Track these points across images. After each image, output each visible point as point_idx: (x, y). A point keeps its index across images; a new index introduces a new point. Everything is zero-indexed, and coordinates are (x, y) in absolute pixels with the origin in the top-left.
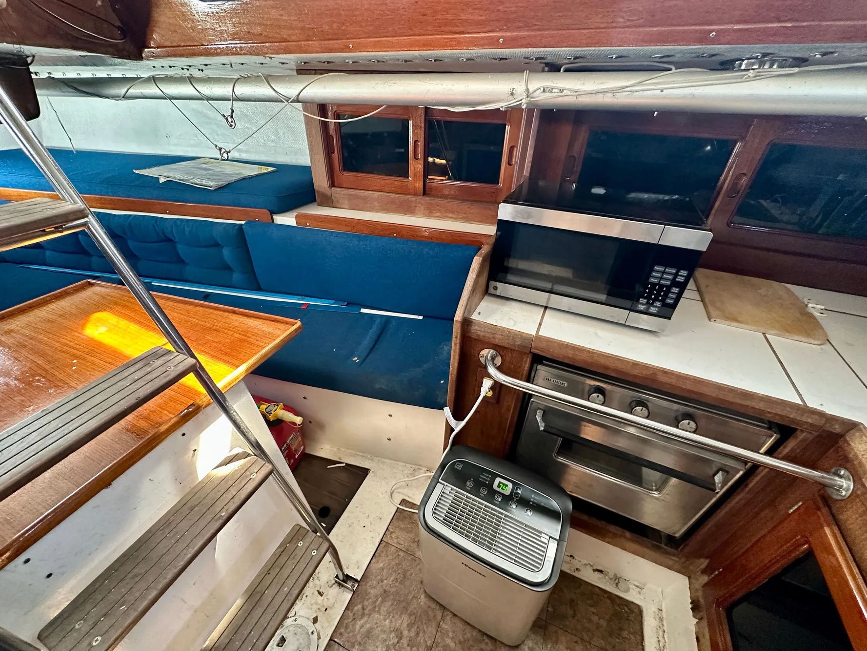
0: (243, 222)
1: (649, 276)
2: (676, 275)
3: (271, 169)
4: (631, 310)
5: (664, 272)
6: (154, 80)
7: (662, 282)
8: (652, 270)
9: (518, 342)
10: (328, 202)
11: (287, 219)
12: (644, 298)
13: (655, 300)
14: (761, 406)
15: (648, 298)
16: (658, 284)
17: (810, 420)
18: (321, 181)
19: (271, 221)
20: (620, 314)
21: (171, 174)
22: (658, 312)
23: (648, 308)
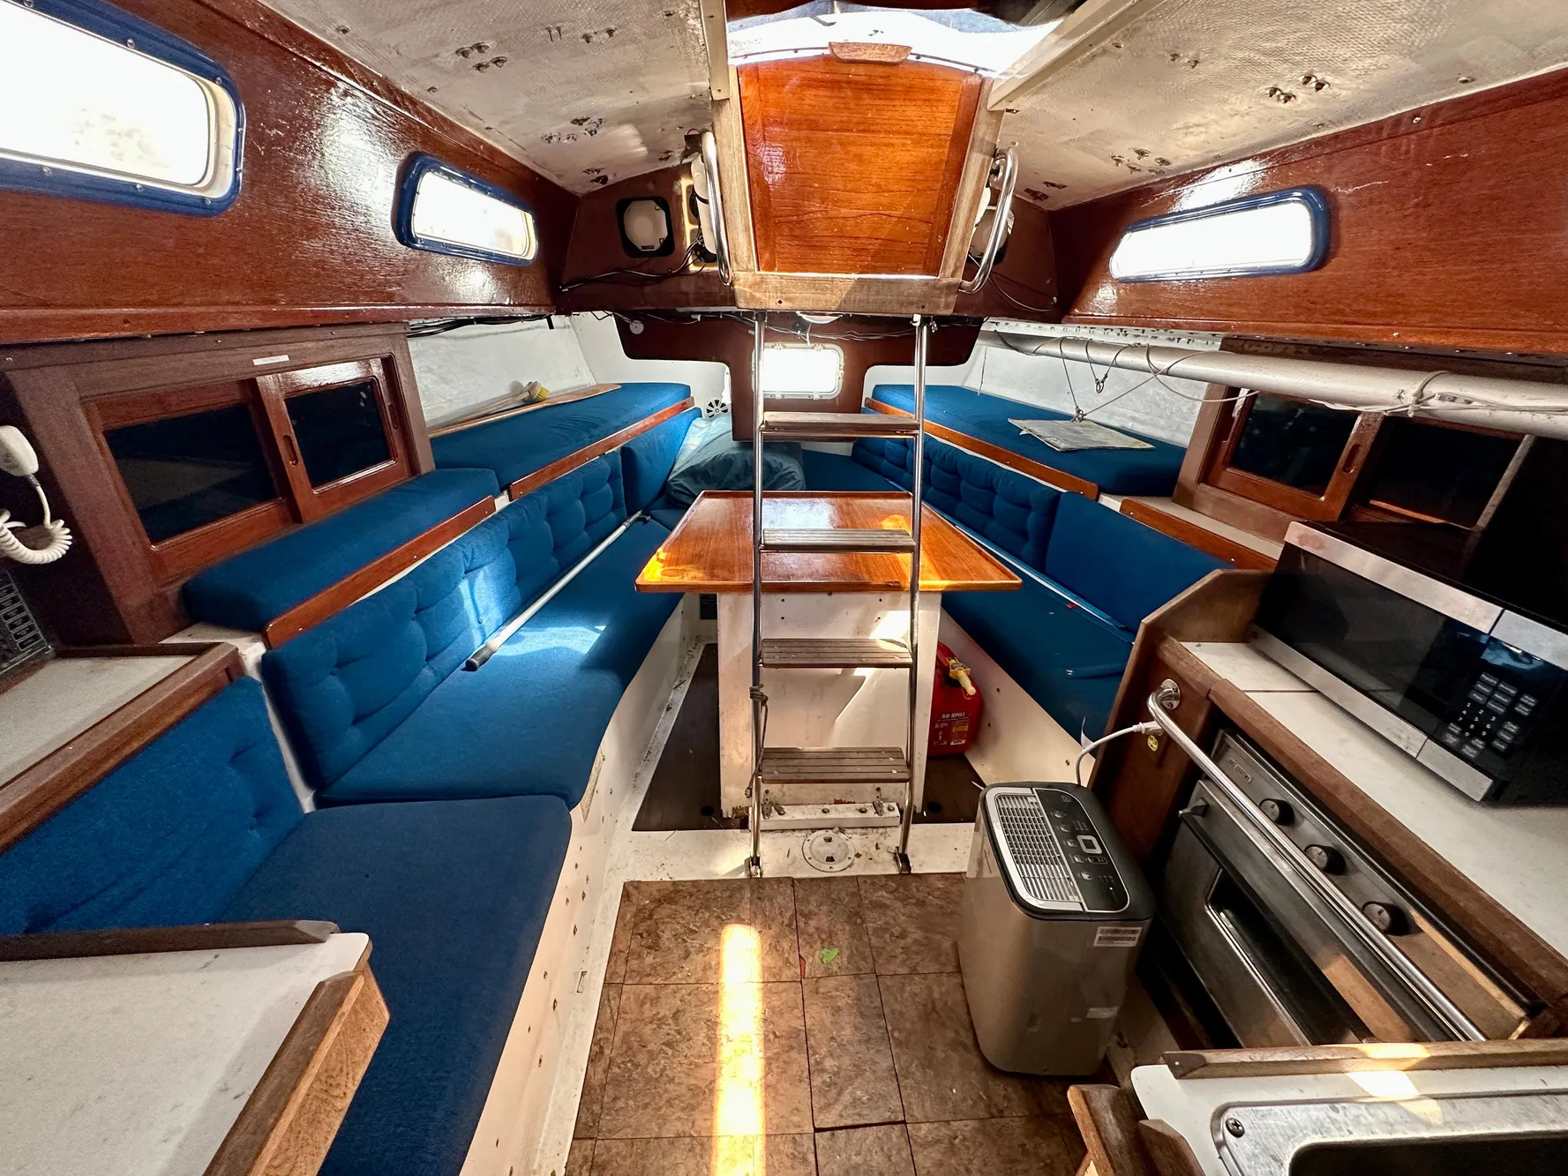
0: (1064, 491)
1: (1472, 688)
2: (1516, 700)
3: (1149, 446)
4: (1431, 737)
5: (1495, 689)
6: (1063, 340)
7: (1492, 705)
8: (1478, 679)
9: (1199, 678)
10: (1188, 501)
11: (1112, 503)
12: (1458, 724)
13: (1476, 734)
14: (1472, 907)
15: (1464, 726)
16: (1484, 706)
17: (1544, 973)
18: (1190, 469)
19: (1095, 498)
20: (1411, 737)
21: (1036, 430)
22: (1477, 758)
23: (1461, 746)
